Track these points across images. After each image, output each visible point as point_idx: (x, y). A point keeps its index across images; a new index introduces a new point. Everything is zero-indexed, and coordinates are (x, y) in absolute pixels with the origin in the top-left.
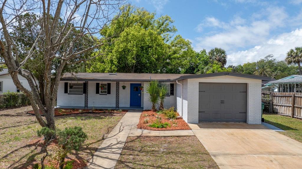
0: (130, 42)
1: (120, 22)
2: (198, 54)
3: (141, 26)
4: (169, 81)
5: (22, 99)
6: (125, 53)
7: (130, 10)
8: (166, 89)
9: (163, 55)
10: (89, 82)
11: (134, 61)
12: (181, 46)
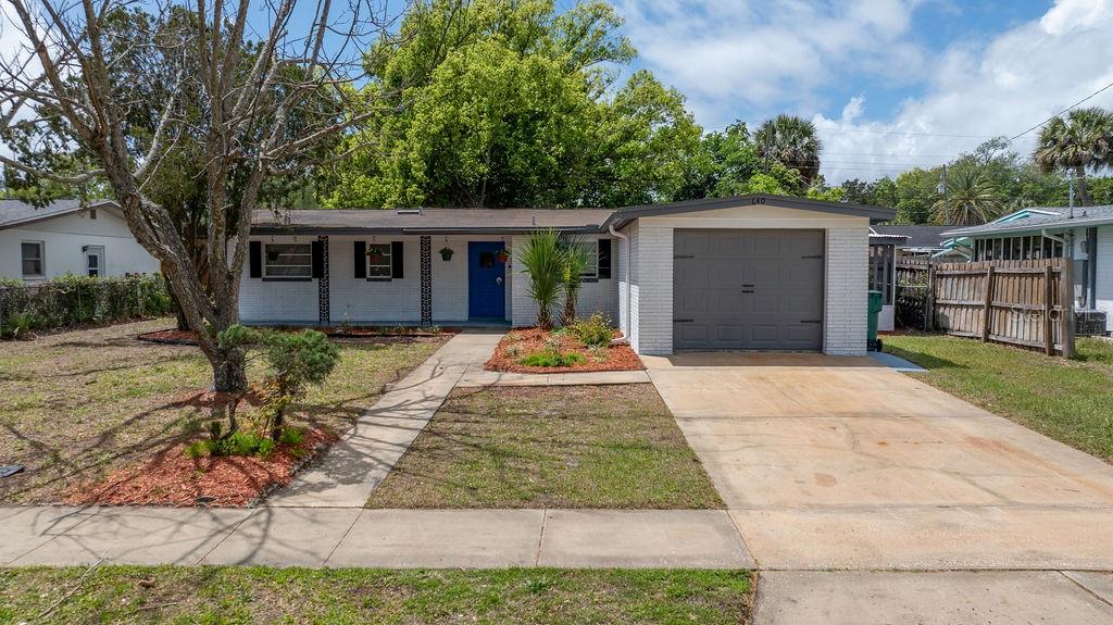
0: (469, 101)
1: (433, 29)
2: (718, 139)
3: (505, 44)
4: (592, 230)
5: (111, 299)
6: (450, 141)
8: (583, 259)
9: (585, 145)
10: (331, 238)
11: (484, 169)
12: (650, 110)
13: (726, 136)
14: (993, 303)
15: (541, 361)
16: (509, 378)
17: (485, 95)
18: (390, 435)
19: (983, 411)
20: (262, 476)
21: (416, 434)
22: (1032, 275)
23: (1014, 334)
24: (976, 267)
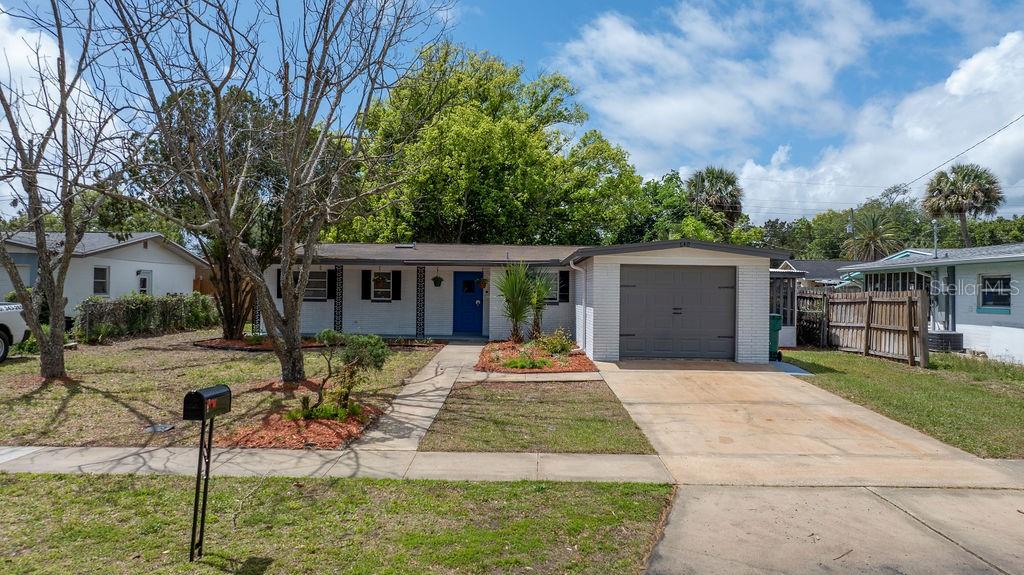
0: (451, 155)
1: (421, 95)
2: (656, 186)
4: (555, 263)
5: (163, 314)
6: (435, 187)
7: (450, 58)
8: (547, 287)
9: (545, 192)
10: (345, 267)
11: (461, 210)
12: (598, 163)
13: (662, 183)
14: (872, 325)
15: (519, 365)
16: (494, 376)
17: (463, 150)
18: (419, 411)
19: (848, 402)
20: (344, 432)
21: (437, 411)
22: (899, 303)
23: (887, 350)
24: (859, 296)
